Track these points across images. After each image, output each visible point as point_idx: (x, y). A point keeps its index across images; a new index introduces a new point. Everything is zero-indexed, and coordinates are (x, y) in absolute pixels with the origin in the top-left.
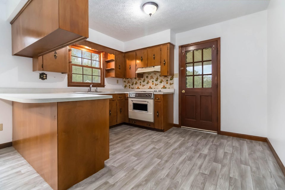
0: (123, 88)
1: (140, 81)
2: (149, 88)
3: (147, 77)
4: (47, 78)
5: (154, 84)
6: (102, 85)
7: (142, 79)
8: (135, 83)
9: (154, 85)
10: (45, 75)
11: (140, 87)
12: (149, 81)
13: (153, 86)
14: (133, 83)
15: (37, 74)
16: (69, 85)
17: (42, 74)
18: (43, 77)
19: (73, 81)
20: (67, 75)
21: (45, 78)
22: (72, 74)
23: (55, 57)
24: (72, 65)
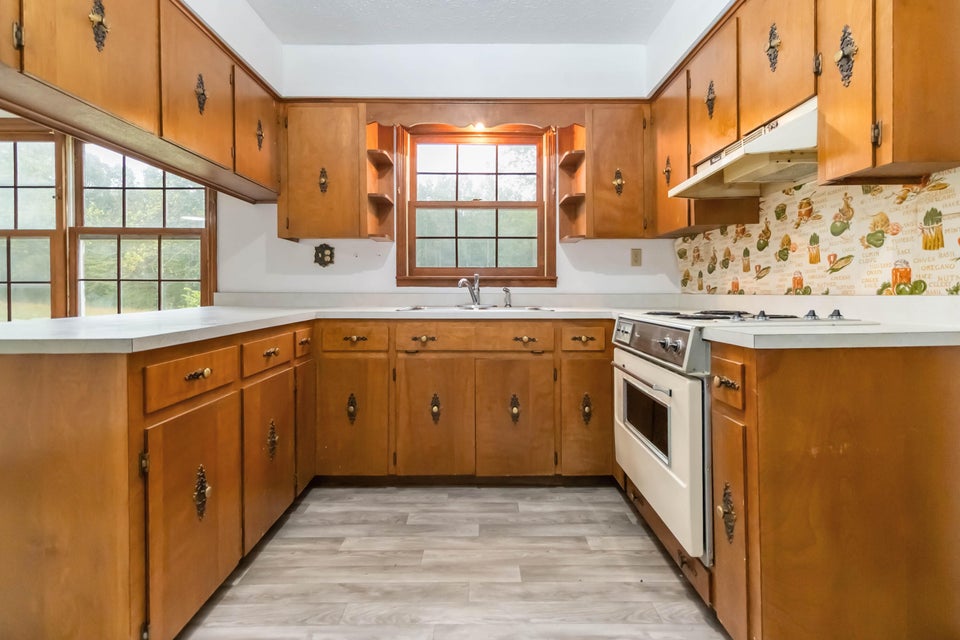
0: (678, 289)
1: (743, 244)
2: (789, 292)
3: (781, 213)
4: (335, 259)
5: (824, 256)
6: (544, 276)
7: (755, 230)
8: (720, 258)
9: (825, 263)
10: (327, 252)
11: (747, 281)
12: (795, 239)
13: (815, 276)
14: (714, 259)
15: (307, 248)
16: (401, 280)
17: (321, 249)
18: (324, 256)
19: (418, 265)
20: (395, 244)
21: (328, 259)
22: (413, 238)
23: (323, 187)
24: (415, 205)
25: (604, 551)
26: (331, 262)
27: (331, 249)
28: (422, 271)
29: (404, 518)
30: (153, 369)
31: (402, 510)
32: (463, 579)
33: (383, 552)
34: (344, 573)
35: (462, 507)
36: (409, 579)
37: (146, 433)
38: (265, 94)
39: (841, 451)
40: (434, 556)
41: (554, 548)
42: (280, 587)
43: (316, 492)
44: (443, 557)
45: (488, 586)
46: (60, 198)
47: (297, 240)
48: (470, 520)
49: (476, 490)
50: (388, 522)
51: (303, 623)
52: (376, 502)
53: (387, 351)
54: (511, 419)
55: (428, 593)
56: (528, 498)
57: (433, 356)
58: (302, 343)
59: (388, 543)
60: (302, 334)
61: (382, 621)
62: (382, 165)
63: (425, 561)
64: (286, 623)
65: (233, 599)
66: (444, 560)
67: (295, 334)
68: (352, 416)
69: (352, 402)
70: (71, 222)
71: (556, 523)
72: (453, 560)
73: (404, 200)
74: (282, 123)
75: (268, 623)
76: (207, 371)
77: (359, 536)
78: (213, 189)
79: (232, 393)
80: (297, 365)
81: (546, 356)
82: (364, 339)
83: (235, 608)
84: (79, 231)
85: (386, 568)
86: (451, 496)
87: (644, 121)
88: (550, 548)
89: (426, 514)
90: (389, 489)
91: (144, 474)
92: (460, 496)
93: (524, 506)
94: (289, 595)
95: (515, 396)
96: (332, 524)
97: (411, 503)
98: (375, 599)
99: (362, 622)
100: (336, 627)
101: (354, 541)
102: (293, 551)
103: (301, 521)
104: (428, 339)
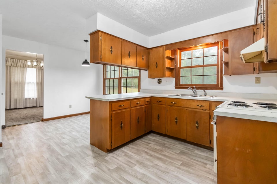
4: (162, 82)
6: (219, 86)
10: (160, 81)
15: (156, 80)
16: (177, 87)
17: (159, 80)
18: (159, 82)
19: (181, 84)
20: (175, 78)
21: (160, 82)
22: (180, 77)
23: (157, 66)
24: (180, 68)
25: (210, 169)
26: (161, 83)
27: (161, 80)
28: (182, 85)
29: (165, 144)
30: (113, 104)
31: (165, 142)
32: (167, 159)
33: (156, 149)
34: (146, 149)
35: (179, 146)
36: (157, 155)
37: (112, 114)
38: (145, 49)
39: (247, 152)
40: (165, 153)
41: (195, 163)
42: (135, 147)
43: (152, 134)
44: (167, 154)
45: (171, 163)
46: (119, 72)
47: (154, 78)
48: (179, 149)
49: (187, 144)
50: (161, 144)
51: (135, 154)
52: (162, 139)
53: (166, 105)
54: (196, 127)
55: (159, 159)
56: (200, 150)
57: (176, 107)
58: (147, 101)
59: (157, 147)
60: (147, 100)
61: (147, 159)
62: (172, 59)
63: (163, 153)
64: (133, 153)
65: (128, 146)
66: (166, 154)
67: (145, 100)
68: (158, 119)
69: (158, 116)
70: (121, 76)
71: (202, 158)
72: (168, 155)
73: (177, 67)
74: (149, 54)
75: (130, 152)
76: (122, 105)
77: (153, 144)
78: (140, 70)
79: (129, 109)
80: (146, 106)
81: (207, 111)
82: (161, 102)
83: (128, 148)
84: (122, 77)
85: (154, 151)
86: (179, 143)
87: (254, 32)
88: (194, 162)
89: (170, 145)
90: (166, 138)
91: (111, 120)
92: (181, 144)
93: (196, 152)
94: (136, 149)
95: (197, 121)
96: (150, 141)
97: (168, 142)
98: (148, 155)
99: (144, 158)
100: (139, 156)
101: (153, 145)
102: (141, 143)
103: (146, 138)
104: (174, 103)
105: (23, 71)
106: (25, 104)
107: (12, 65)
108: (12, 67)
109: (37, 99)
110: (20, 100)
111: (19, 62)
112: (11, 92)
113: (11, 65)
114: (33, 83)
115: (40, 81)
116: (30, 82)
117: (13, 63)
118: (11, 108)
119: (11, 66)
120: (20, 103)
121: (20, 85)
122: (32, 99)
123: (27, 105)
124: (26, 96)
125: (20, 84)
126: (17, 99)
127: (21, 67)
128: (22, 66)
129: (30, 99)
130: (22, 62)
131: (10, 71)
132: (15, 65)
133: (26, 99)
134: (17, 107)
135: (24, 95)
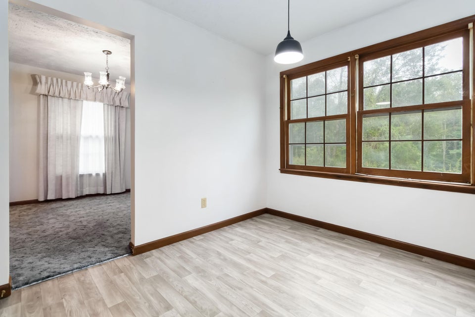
105: (75, 108)
106: (79, 189)
107: (49, 92)
108: (49, 97)
109: (105, 175)
110: (67, 179)
111: (66, 85)
112: (48, 160)
113: (47, 93)
114: (97, 137)
115: (111, 133)
116: (91, 137)
117: (51, 87)
118: (48, 199)
119: (47, 96)
120: (68, 185)
121: (69, 141)
122: (94, 174)
123: (84, 190)
124: (83, 170)
125: (67, 140)
126: (61, 176)
127: (70, 99)
128: (72, 96)
129: (90, 175)
130: (72, 86)
131: (44, 109)
132: (57, 94)
133: (82, 176)
134: (62, 196)
135: (78, 167)
